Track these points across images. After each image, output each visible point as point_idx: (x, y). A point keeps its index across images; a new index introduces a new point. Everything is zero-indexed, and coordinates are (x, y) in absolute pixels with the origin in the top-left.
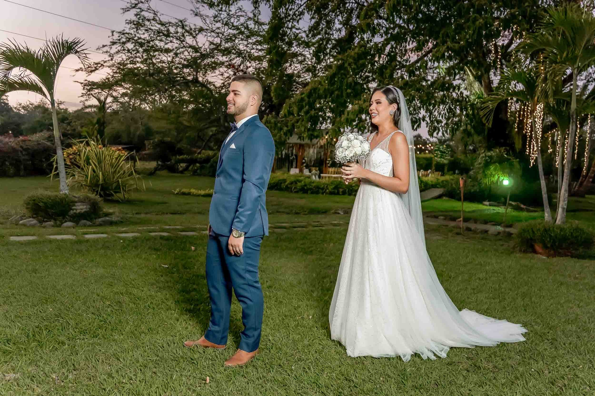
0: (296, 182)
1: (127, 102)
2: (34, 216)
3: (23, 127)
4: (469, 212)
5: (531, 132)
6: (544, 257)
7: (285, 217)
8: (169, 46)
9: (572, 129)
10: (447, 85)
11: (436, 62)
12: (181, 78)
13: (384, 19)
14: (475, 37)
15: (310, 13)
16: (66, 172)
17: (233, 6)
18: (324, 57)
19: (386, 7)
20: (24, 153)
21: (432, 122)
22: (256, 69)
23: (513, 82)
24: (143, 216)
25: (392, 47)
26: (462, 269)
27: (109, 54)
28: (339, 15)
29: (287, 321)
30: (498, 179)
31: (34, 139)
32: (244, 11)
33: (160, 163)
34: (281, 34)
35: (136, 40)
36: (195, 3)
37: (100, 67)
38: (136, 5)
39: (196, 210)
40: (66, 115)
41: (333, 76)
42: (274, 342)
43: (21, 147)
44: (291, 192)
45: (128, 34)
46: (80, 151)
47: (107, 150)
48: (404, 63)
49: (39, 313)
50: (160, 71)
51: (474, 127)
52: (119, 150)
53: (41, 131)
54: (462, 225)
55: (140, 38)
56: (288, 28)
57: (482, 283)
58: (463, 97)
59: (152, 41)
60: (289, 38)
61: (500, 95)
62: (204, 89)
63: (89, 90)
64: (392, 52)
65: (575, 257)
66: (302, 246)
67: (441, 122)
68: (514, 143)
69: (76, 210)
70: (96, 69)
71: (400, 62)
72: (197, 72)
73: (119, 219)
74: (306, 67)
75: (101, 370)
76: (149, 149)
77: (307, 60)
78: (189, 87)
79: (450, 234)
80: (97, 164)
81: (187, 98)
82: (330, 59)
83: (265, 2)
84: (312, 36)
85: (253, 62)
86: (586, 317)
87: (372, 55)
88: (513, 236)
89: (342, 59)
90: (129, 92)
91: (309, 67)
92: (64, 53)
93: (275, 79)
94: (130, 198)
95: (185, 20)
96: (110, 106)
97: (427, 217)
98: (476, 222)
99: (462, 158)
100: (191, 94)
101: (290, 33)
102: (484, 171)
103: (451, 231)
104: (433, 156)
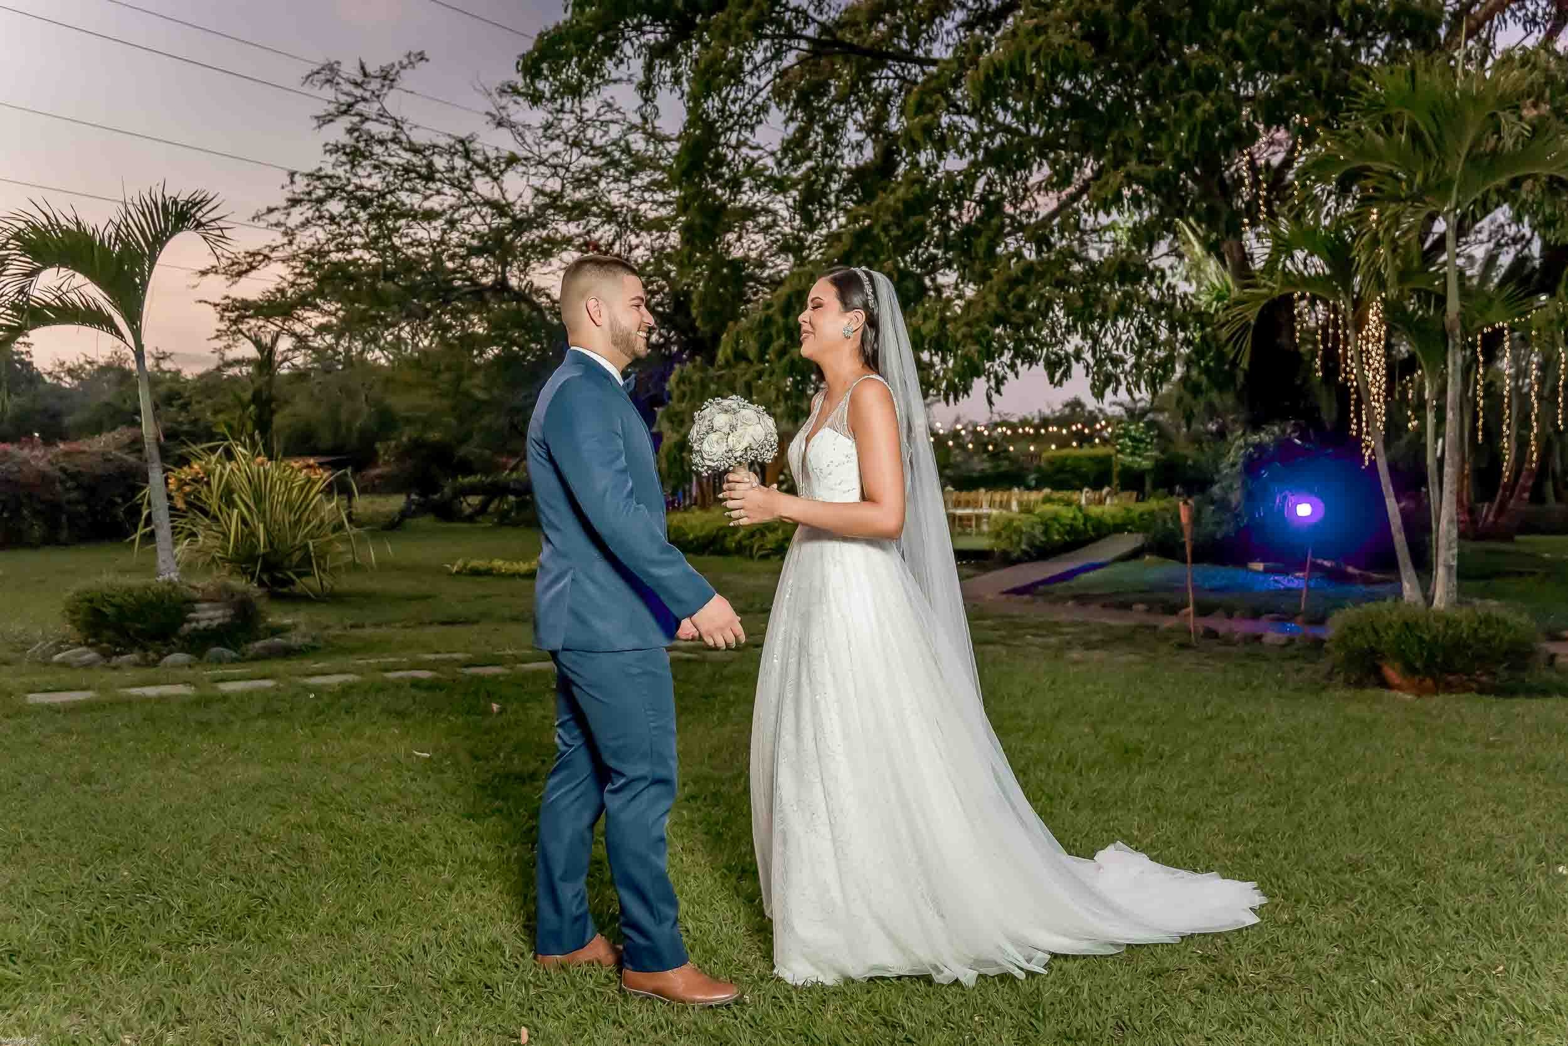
1: (330, 347)
2: (91, 641)
3: (68, 421)
4: (1210, 590)
6: (1409, 697)
8: (434, 203)
9: (1454, 363)
10: (1133, 269)
11: (1101, 214)
12: (464, 280)
13: (966, 112)
14: (1196, 145)
15: (784, 107)
16: (173, 528)
17: (590, 99)
18: (822, 214)
20: (69, 484)
21: (1100, 363)
22: (653, 252)
23: (1299, 255)
24: (368, 632)
25: (990, 182)
26: (1192, 734)
27: (283, 229)
28: (856, 109)
30: (1283, 504)
31: (95, 449)
32: (618, 110)
33: (414, 497)
34: (711, 162)
35: (351, 192)
36: (496, 96)
37: (260, 262)
38: (350, 105)
39: (507, 613)
40: (176, 386)
42: (698, 935)
43: (63, 470)
44: (751, 557)
45: (331, 177)
46: (209, 473)
47: (278, 467)
48: (1025, 221)
49: (94, 882)
50: (410, 265)
51: (1207, 370)
52: (309, 466)
53: (114, 429)
54: (1194, 623)
55: (360, 187)
56: (729, 146)
57: (1243, 767)
58: (1174, 296)
59: (391, 192)
60: (731, 171)
61: (1265, 286)
62: (524, 306)
63: (235, 322)
64: (991, 192)
65: (1488, 693)
67: (1124, 362)
68: (1317, 409)
69: (198, 621)
70: (252, 268)
71: (1012, 217)
72: (505, 264)
73: (308, 640)
74: (778, 240)
75: (250, 1019)
76: (386, 463)
77: (781, 223)
78: (485, 302)
79: (1164, 649)
80: (252, 504)
81: (481, 331)
82: (837, 217)
83: (669, 85)
84: (792, 163)
85: (644, 234)
86: (1514, 842)
87: (939, 201)
88: (1326, 645)
89: (866, 217)
90: (334, 321)
91: (786, 241)
92: (166, 228)
93: (700, 274)
94: (336, 587)
95: (472, 139)
96: (286, 359)
97: (1104, 606)
98: (1230, 616)
99: (1189, 452)
100: (490, 321)
101: (733, 160)
102: (1244, 484)
103: (1164, 639)
104: (1112, 452)
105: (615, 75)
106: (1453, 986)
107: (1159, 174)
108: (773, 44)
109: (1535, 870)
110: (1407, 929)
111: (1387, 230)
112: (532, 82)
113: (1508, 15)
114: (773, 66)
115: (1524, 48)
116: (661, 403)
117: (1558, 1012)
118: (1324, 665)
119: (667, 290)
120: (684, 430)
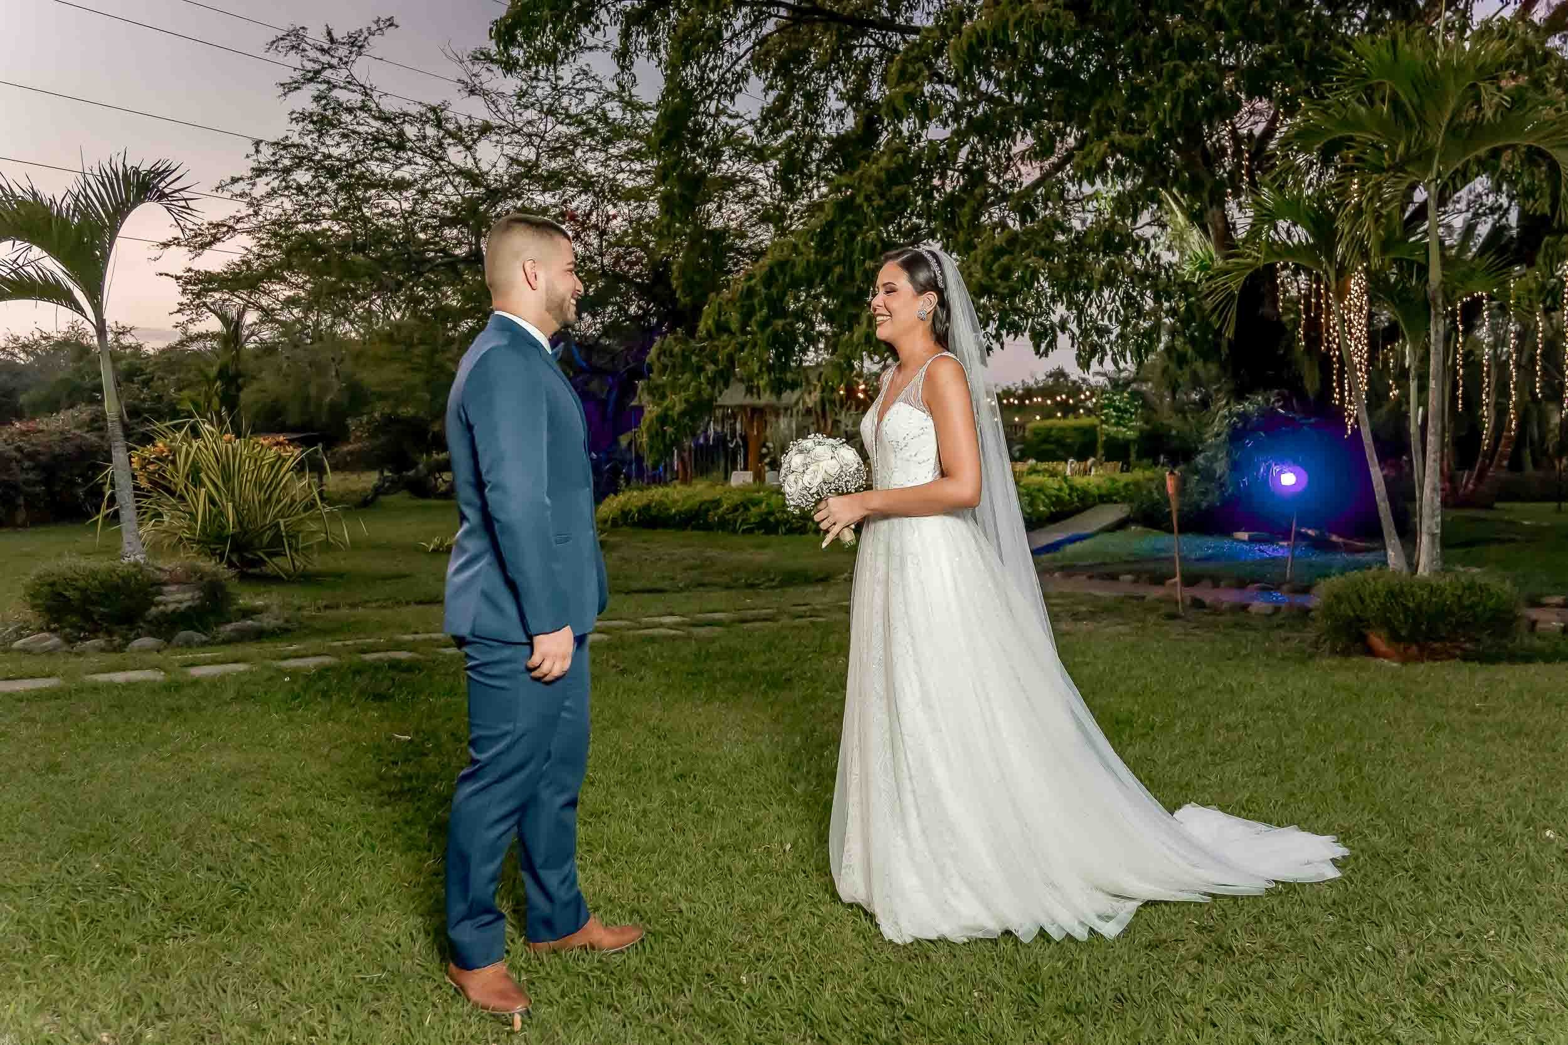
0: (745, 506)
1: (298, 320)
2: (54, 626)
3: (22, 399)
4: (1196, 560)
6: (1395, 665)
7: (717, 598)
8: (405, 173)
9: (1436, 332)
10: (1117, 239)
11: (1085, 183)
13: (948, 82)
14: (1179, 116)
15: (764, 75)
16: (139, 508)
17: (566, 67)
18: (803, 184)
19: (952, 53)
20: (26, 464)
21: (1085, 333)
22: (631, 222)
23: (1282, 224)
24: (344, 611)
25: (973, 151)
26: (1182, 706)
27: (248, 199)
28: (836, 78)
29: (725, 860)
30: (1267, 473)
31: (53, 427)
32: (593, 78)
33: (386, 473)
34: (689, 131)
35: (319, 162)
36: (468, 63)
37: (224, 234)
38: (317, 72)
40: (138, 362)
41: (827, 230)
43: (20, 450)
44: (734, 531)
45: (297, 146)
46: (174, 452)
47: (247, 444)
48: (1008, 190)
49: (64, 875)
50: (381, 236)
51: (1192, 341)
52: (278, 444)
53: (72, 406)
54: (1181, 593)
55: (330, 156)
56: (709, 115)
57: (1235, 736)
58: (1158, 266)
59: (359, 162)
60: (711, 141)
61: (1249, 255)
63: (198, 295)
64: (974, 162)
65: (1473, 660)
66: (766, 668)
67: (1109, 332)
68: (1300, 378)
69: (166, 604)
70: (215, 239)
71: (996, 187)
72: (479, 235)
73: (281, 622)
74: (758, 210)
75: (232, 1013)
76: (358, 439)
77: (762, 193)
78: (459, 275)
79: (1151, 619)
80: (219, 483)
81: (454, 303)
82: (819, 188)
83: (646, 53)
84: (771, 132)
85: (622, 204)
86: (1502, 807)
87: (923, 172)
88: (1312, 614)
89: (848, 186)
90: (303, 294)
91: (766, 211)
92: (128, 200)
93: (680, 244)
94: (309, 567)
95: (444, 106)
96: (252, 334)
97: (1090, 577)
98: (1216, 584)
99: (1174, 423)
100: (463, 293)
101: (713, 128)
102: (1229, 454)
103: (1152, 610)
104: (1096, 422)
105: (591, 42)
106: (1446, 951)
107: (1143, 143)
108: (753, 11)
109: (1523, 835)
110: (1400, 895)
111: (1370, 200)
112: (506, 49)
114: (753, 34)
115: (1502, 19)
116: (641, 376)
117: (1549, 974)
118: (1311, 634)
119: (645, 261)
120: (666, 403)
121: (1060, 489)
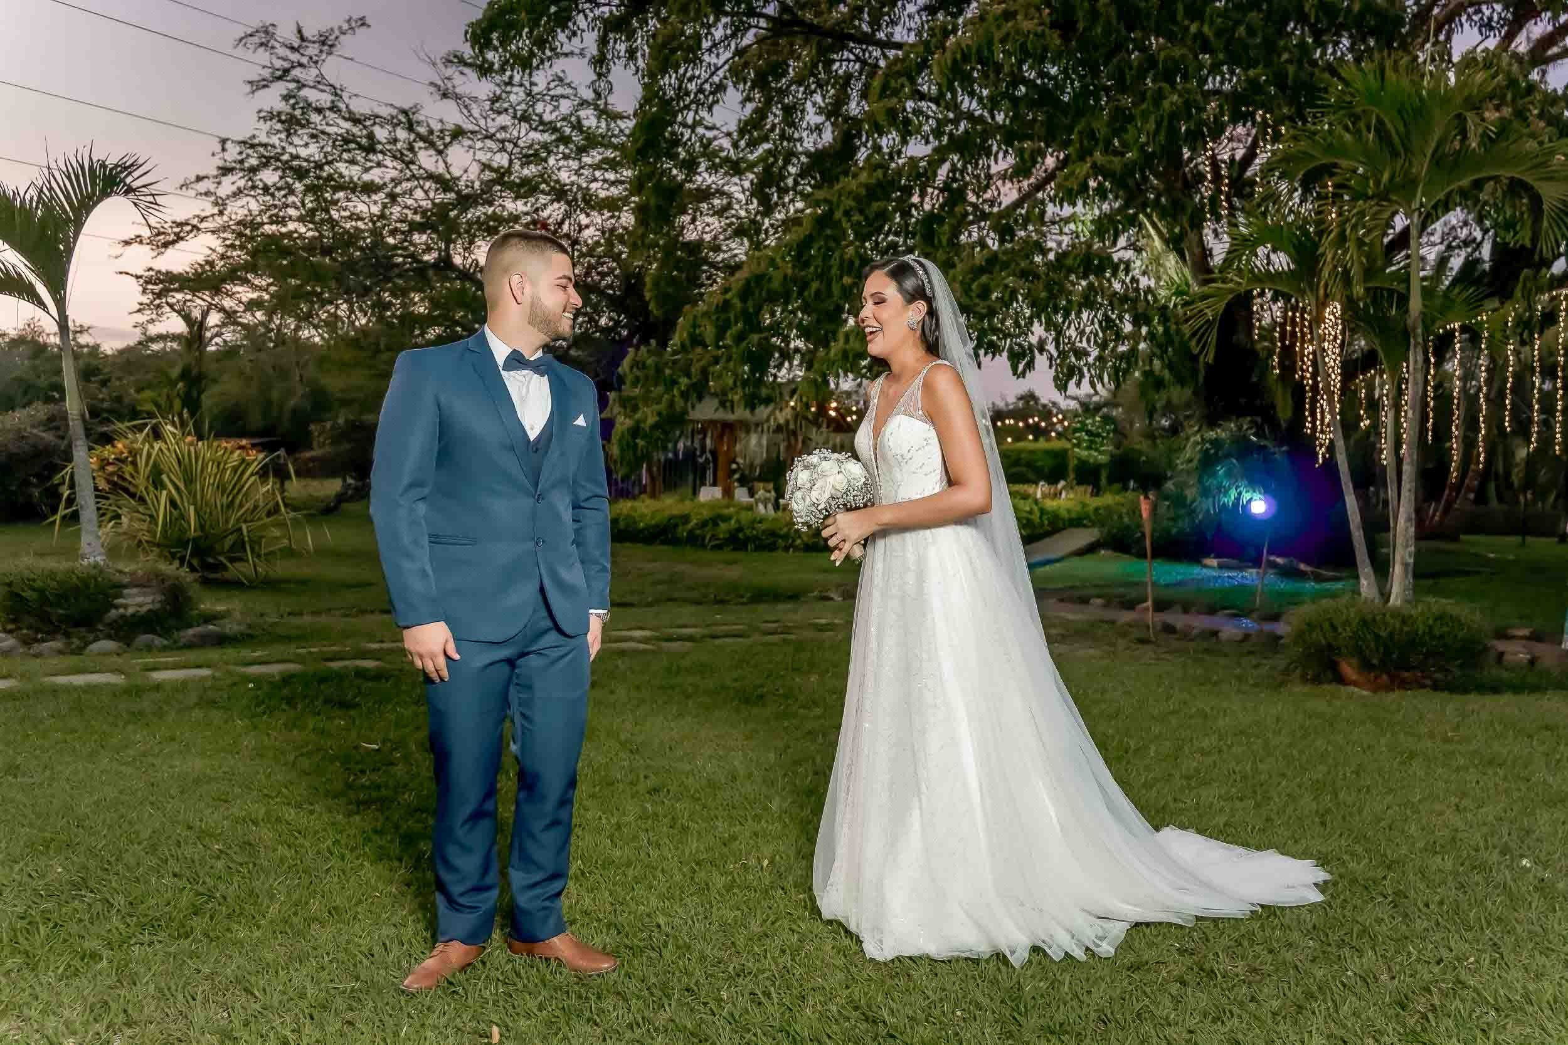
0: (716, 520)
1: (261, 323)
2: (10, 627)
4: (1167, 586)
5: (1314, 376)
6: (1365, 693)
7: (687, 613)
8: (375, 175)
9: (1416, 362)
10: (1096, 262)
11: (1066, 205)
12: (405, 257)
13: (931, 100)
14: (1162, 138)
15: (741, 87)
16: (99, 509)
17: (541, 73)
18: (779, 198)
19: (935, 69)
21: (1063, 355)
22: (603, 233)
23: (1263, 250)
24: (307, 619)
25: (953, 169)
26: (1156, 730)
27: (213, 198)
28: (815, 92)
29: (701, 875)
30: (1238, 499)
32: (569, 85)
33: (350, 481)
34: (666, 142)
35: (287, 162)
36: (441, 66)
37: (189, 233)
38: (286, 71)
40: (94, 362)
41: (804, 245)
42: (669, 930)
44: (703, 546)
45: (265, 145)
46: (134, 453)
47: (210, 447)
48: (987, 209)
49: (26, 879)
50: (350, 239)
51: (1170, 366)
52: (242, 448)
53: (29, 404)
54: (1152, 618)
55: (297, 157)
56: (684, 125)
57: (1209, 760)
58: (1137, 290)
59: (329, 163)
60: (688, 152)
61: (1232, 282)
62: (467, 284)
64: (954, 180)
65: (1443, 690)
66: (737, 684)
67: (1087, 354)
68: (1273, 406)
69: (125, 607)
70: (179, 238)
71: (975, 206)
72: (449, 241)
73: (242, 628)
74: (732, 223)
75: (203, 1021)
76: (322, 445)
77: (736, 207)
78: (427, 281)
79: (1122, 643)
80: (181, 486)
81: (422, 310)
82: (795, 202)
83: (623, 61)
84: (748, 145)
85: (594, 213)
86: (1479, 835)
87: (902, 188)
88: (1282, 641)
89: (826, 202)
90: (267, 297)
91: (741, 224)
92: (94, 194)
93: (654, 256)
94: (271, 573)
95: (416, 109)
96: (218, 335)
97: (1062, 600)
98: (1186, 611)
99: (1144, 449)
100: (432, 300)
101: (690, 139)
102: (1200, 481)
103: (1124, 635)
104: (1068, 446)
105: (566, 49)
106: (1427, 977)
107: (1124, 165)
108: (733, 23)
109: (1499, 863)
110: (1379, 921)
111: (1354, 227)
112: (481, 52)
113: (1464, 18)
114: (733, 44)
115: (1485, 50)
116: (615, 387)
118: (1281, 662)
119: (617, 272)
120: (638, 416)
121: (1031, 512)
